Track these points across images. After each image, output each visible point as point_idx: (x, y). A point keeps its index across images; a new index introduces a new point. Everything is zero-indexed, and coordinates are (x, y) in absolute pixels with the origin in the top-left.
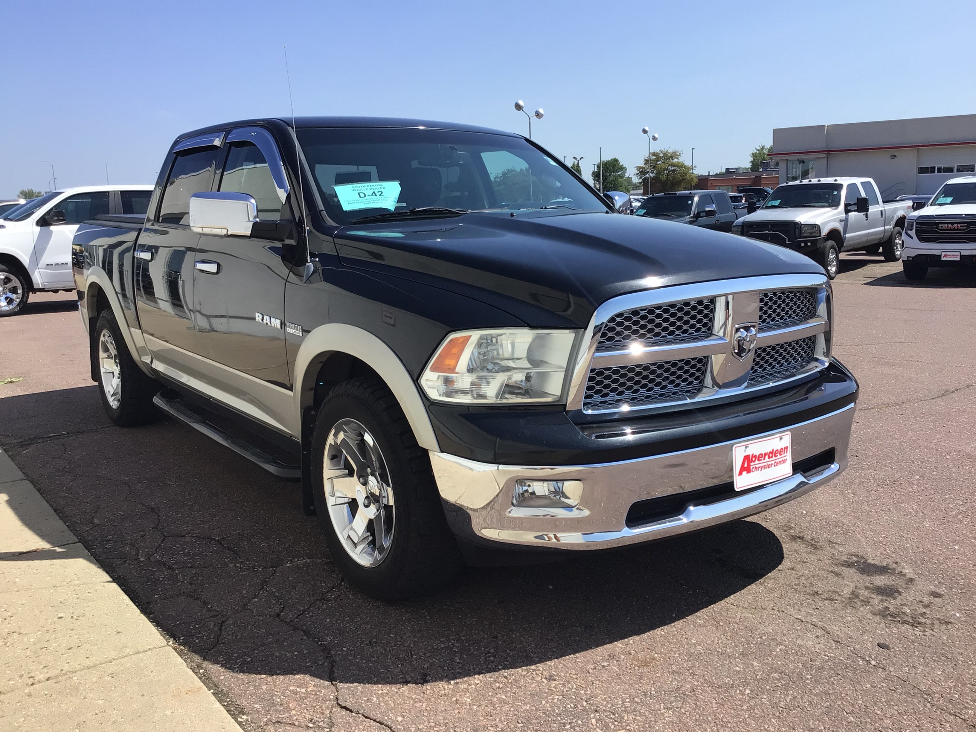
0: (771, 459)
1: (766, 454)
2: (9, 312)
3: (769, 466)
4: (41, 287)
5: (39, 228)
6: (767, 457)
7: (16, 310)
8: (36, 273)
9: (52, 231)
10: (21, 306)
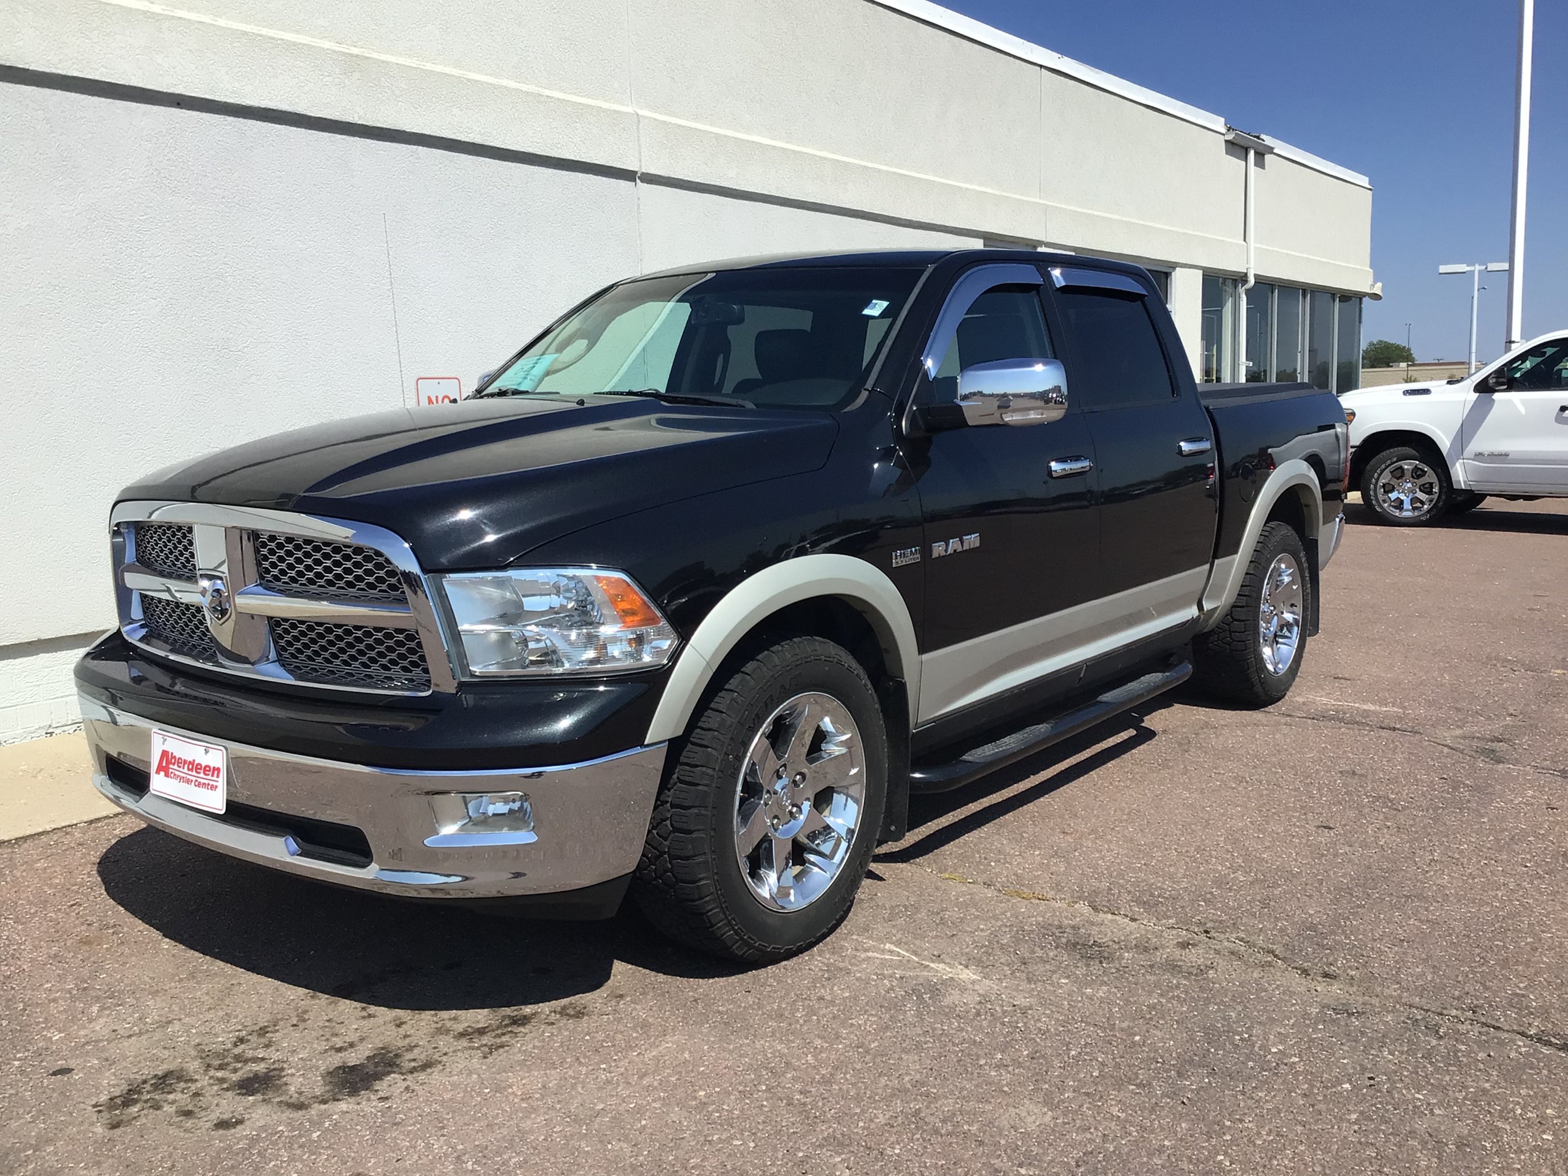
0: (190, 773)
1: (185, 762)
2: (1412, 521)
3: (188, 782)
4: (1463, 487)
5: (1478, 394)
6: (186, 766)
7: (1423, 518)
8: (1458, 465)
9: (1494, 400)
10: (1433, 513)
